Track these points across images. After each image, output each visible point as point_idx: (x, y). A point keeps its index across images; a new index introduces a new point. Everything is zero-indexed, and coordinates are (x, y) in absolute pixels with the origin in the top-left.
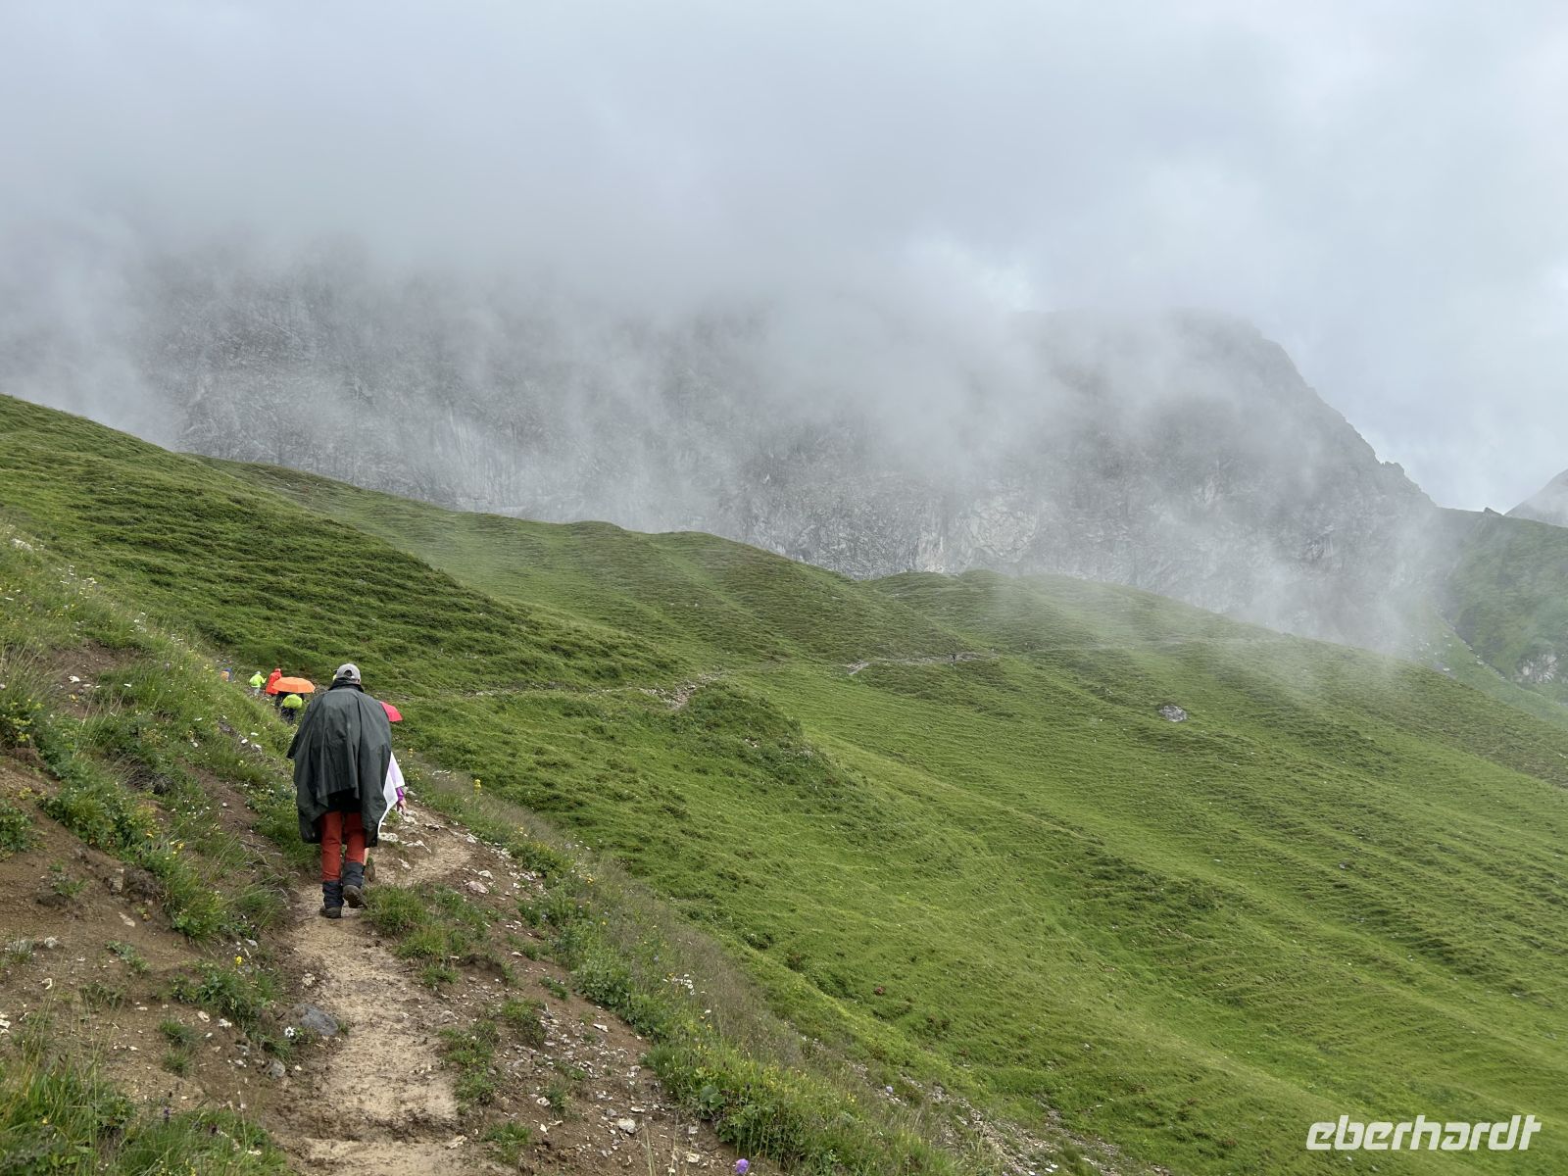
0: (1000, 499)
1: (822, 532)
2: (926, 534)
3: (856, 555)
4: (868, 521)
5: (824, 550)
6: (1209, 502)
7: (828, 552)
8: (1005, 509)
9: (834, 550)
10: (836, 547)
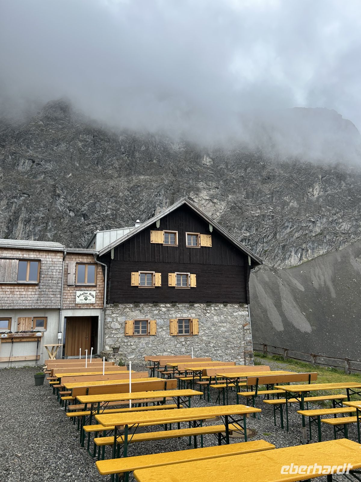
0: (205, 192)
1: (97, 205)
2: (160, 208)
3: (116, 218)
4: (126, 200)
5: (97, 215)
6: (316, 196)
7: (99, 216)
8: (208, 198)
9: (103, 215)
10: (104, 213)
